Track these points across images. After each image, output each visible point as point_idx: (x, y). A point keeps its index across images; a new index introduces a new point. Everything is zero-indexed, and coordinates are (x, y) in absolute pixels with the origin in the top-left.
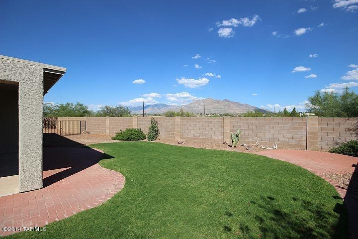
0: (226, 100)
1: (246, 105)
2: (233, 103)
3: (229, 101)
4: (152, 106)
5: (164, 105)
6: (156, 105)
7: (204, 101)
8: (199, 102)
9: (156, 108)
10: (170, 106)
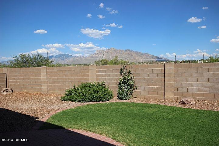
0: (128, 50)
1: (147, 55)
2: (135, 52)
3: (131, 51)
4: (55, 56)
5: (68, 56)
6: (59, 56)
7: (107, 51)
8: (102, 52)
9: (59, 59)
10: (73, 57)
